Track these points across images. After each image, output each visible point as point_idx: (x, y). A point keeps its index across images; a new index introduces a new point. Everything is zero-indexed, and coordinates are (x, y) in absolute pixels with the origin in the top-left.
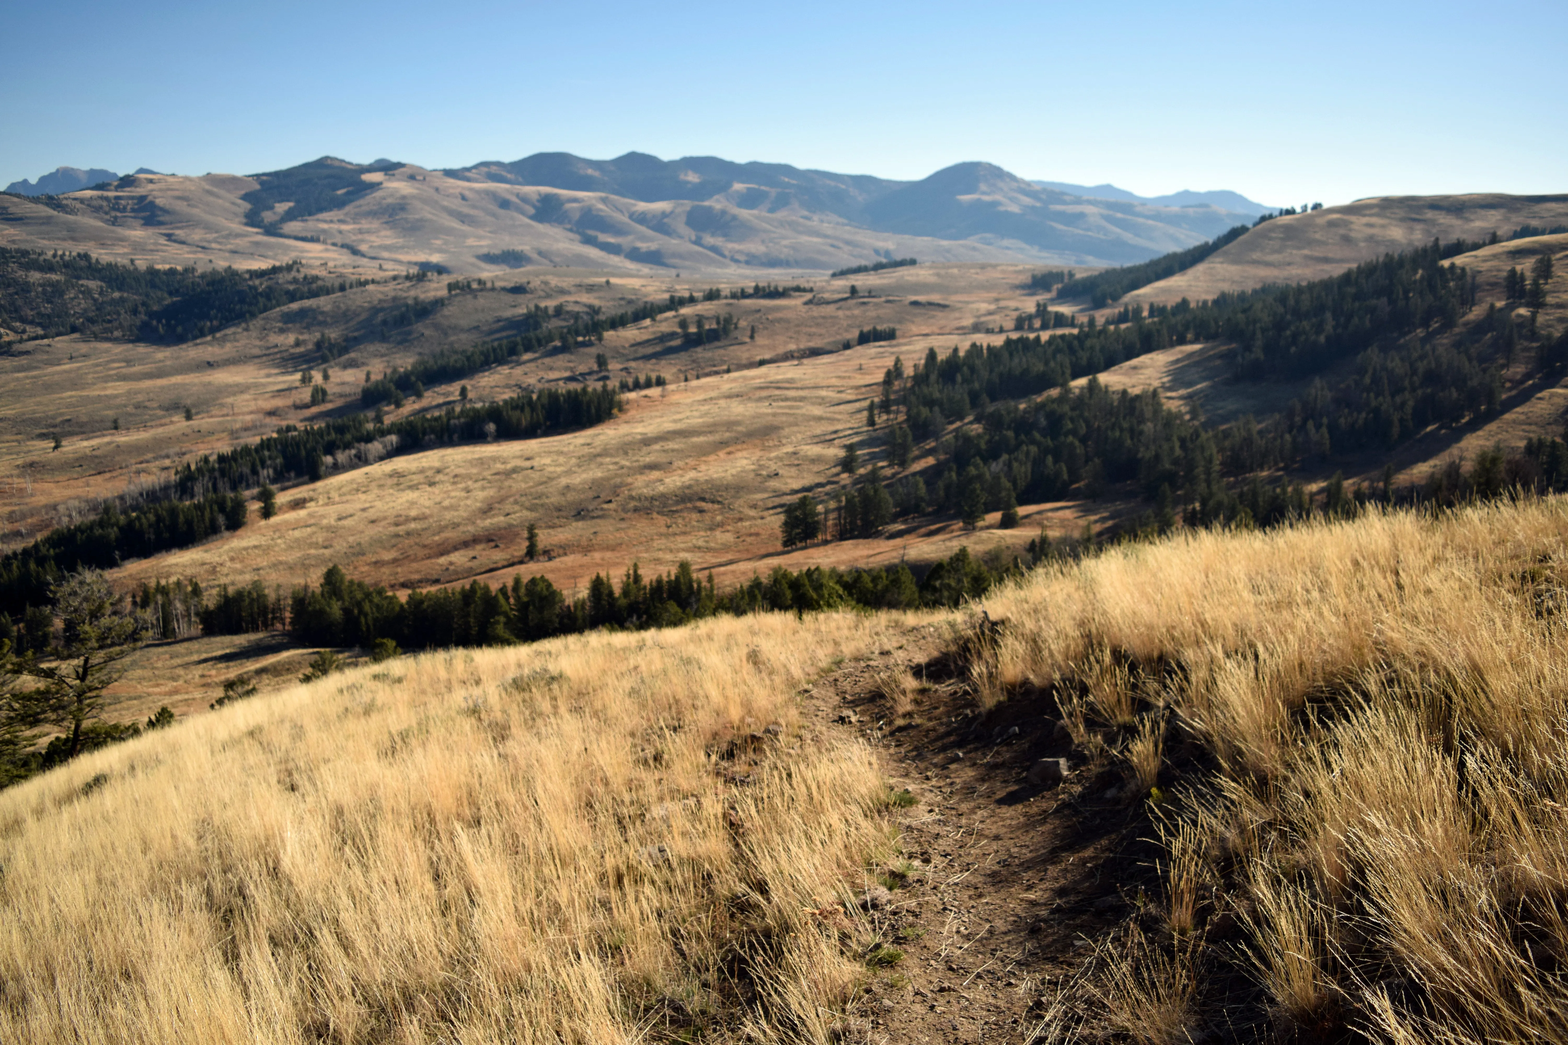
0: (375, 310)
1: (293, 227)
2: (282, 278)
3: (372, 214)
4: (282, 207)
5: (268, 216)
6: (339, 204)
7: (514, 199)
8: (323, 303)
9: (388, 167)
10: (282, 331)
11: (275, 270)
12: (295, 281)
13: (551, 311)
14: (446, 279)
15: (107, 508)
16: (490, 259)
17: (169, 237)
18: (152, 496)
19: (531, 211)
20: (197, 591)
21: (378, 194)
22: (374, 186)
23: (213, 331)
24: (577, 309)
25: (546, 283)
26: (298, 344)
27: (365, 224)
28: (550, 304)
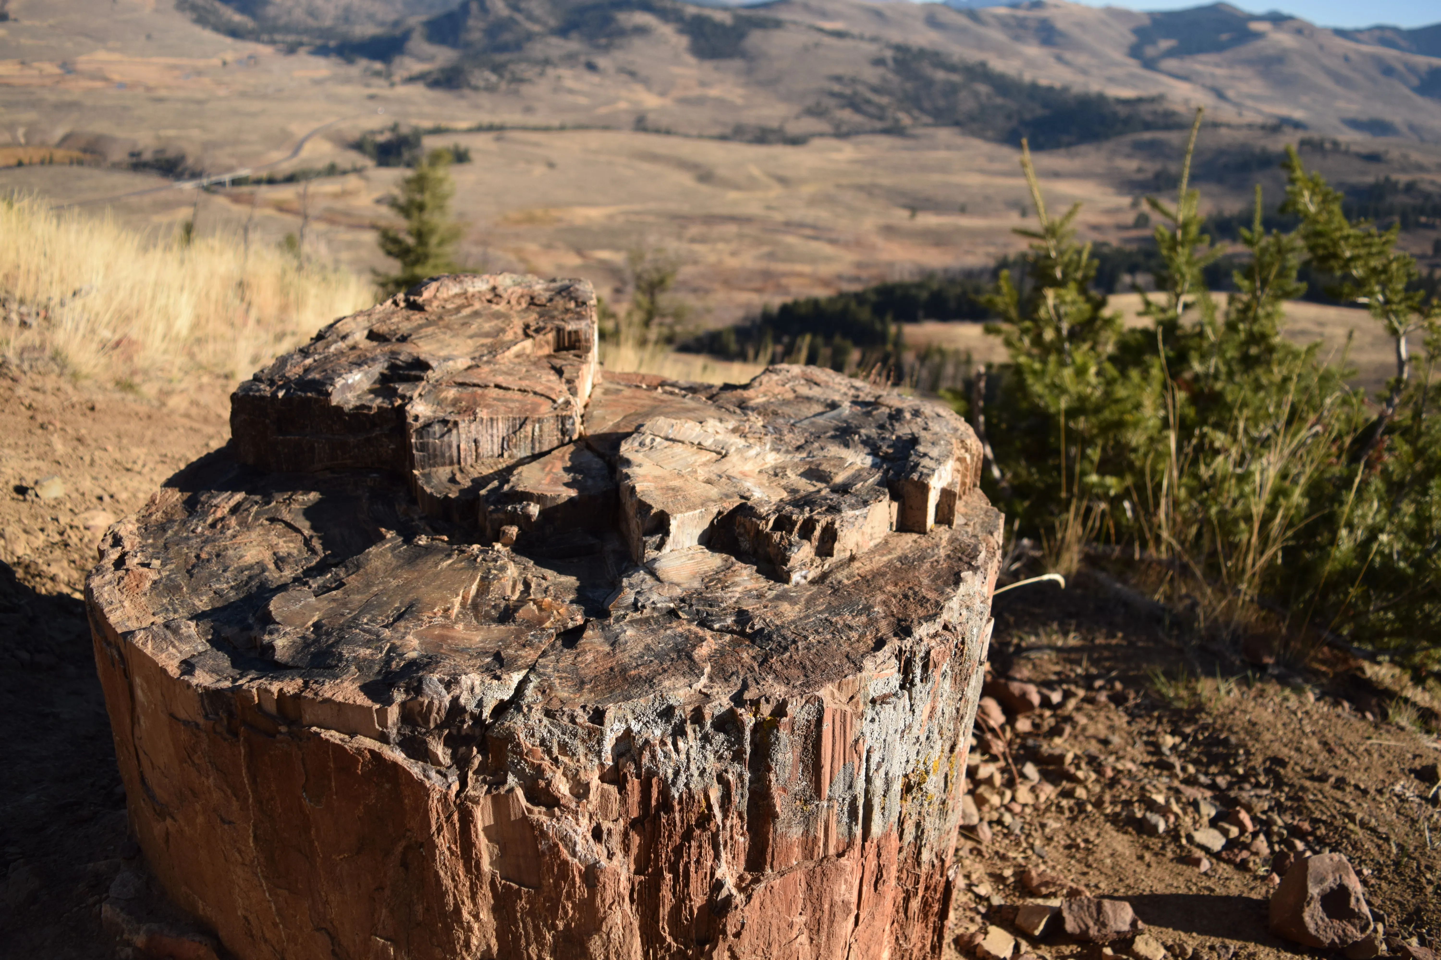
0: (1221, 152)
1: (1171, 64)
2: (1144, 109)
3: (1249, 62)
4: (1165, 44)
5: (1150, 51)
6: (1219, 47)
7: (1400, 67)
8: (1173, 137)
9: (1277, 19)
10: (1129, 156)
11: (1140, 100)
12: (1155, 113)
13: (1401, 186)
14: (1300, 135)
15: (930, 275)
16: (1355, 124)
17: (1059, 59)
18: (970, 274)
19: (1415, 82)
20: (968, 361)
21: (1260, 44)
22: (1258, 35)
23: (1069, 145)
24: (1430, 188)
25: (1405, 157)
26: (1140, 170)
27: (1239, 71)
28: (1403, 178)
